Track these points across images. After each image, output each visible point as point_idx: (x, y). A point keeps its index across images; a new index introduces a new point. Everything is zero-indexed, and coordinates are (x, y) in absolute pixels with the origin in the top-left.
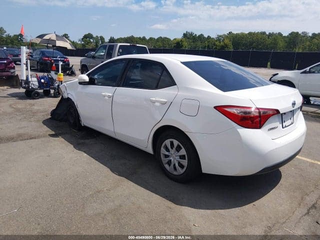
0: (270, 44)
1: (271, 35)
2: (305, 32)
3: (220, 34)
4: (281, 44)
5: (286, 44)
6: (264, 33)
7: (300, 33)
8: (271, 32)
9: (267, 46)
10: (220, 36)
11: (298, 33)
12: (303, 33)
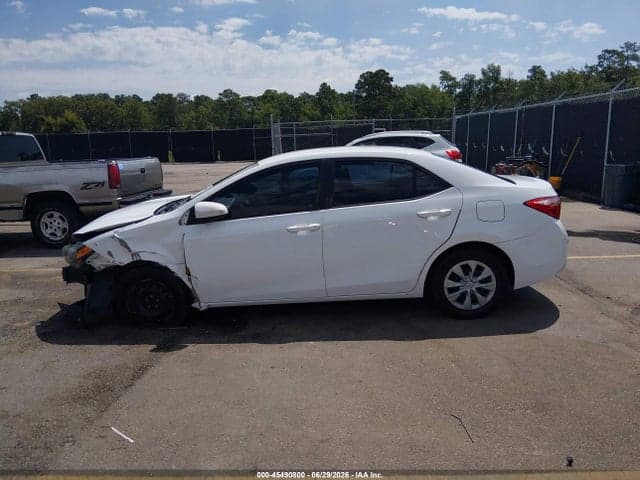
0: (125, 117)
1: (120, 100)
2: (183, 94)
3: (9, 100)
4: (147, 117)
5: (156, 117)
6: (105, 97)
7: (174, 96)
8: (120, 94)
9: (122, 121)
10: (13, 104)
11: (170, 96)
12: (179, 95)
